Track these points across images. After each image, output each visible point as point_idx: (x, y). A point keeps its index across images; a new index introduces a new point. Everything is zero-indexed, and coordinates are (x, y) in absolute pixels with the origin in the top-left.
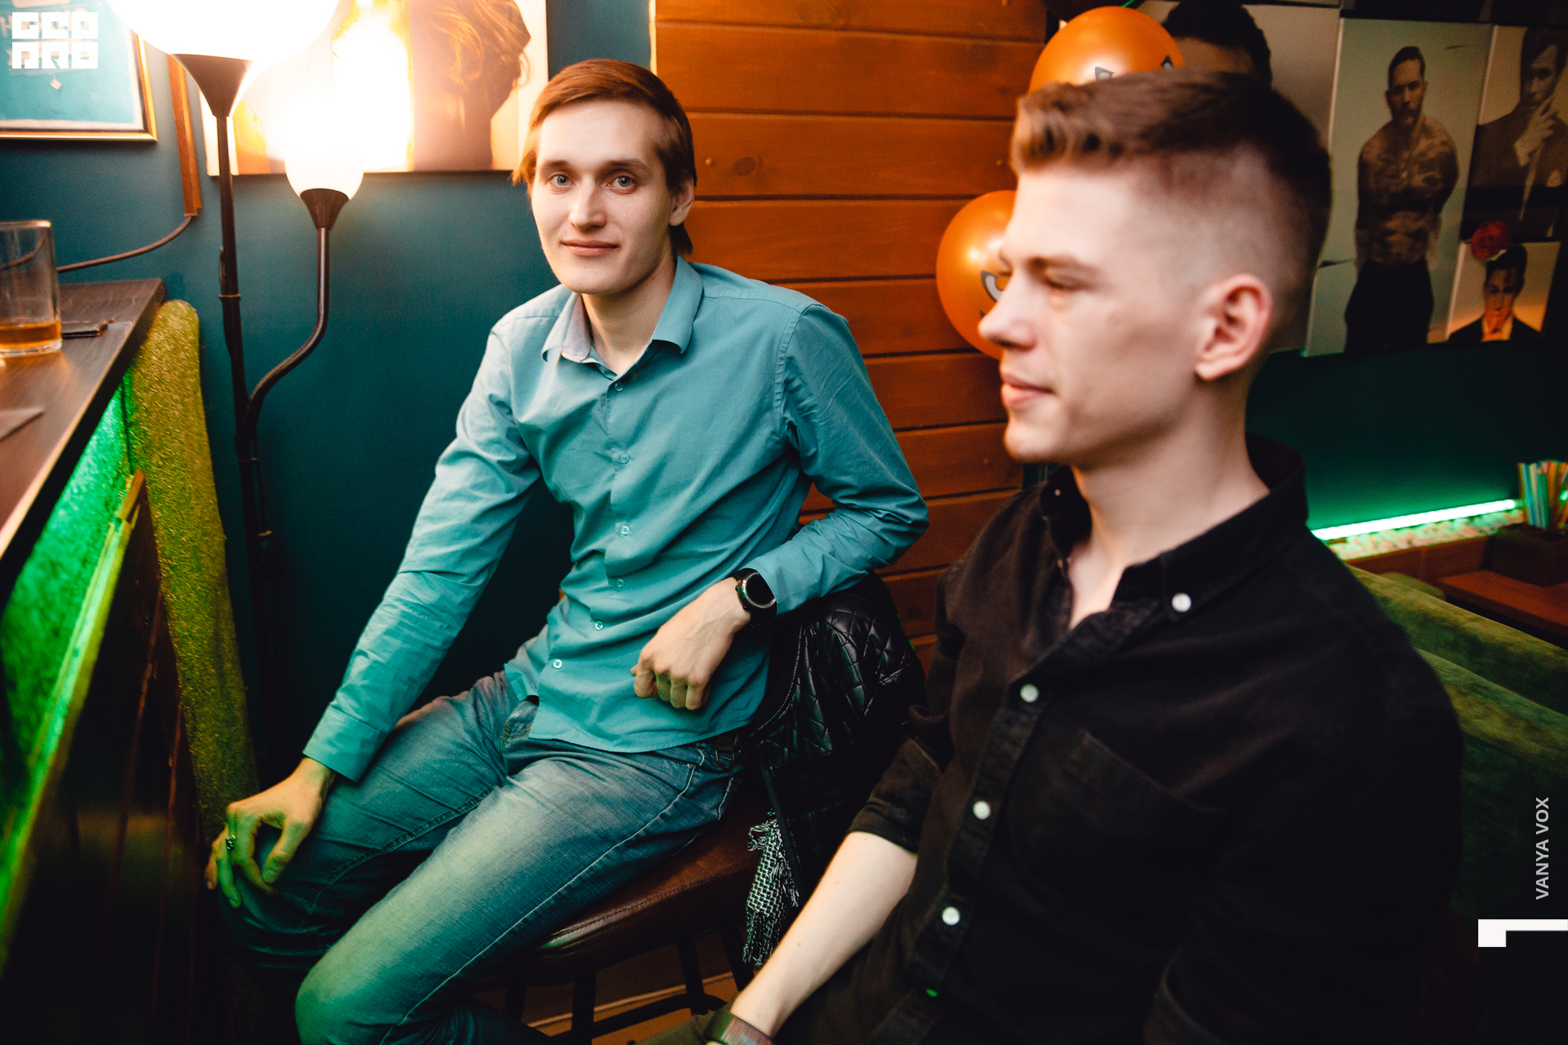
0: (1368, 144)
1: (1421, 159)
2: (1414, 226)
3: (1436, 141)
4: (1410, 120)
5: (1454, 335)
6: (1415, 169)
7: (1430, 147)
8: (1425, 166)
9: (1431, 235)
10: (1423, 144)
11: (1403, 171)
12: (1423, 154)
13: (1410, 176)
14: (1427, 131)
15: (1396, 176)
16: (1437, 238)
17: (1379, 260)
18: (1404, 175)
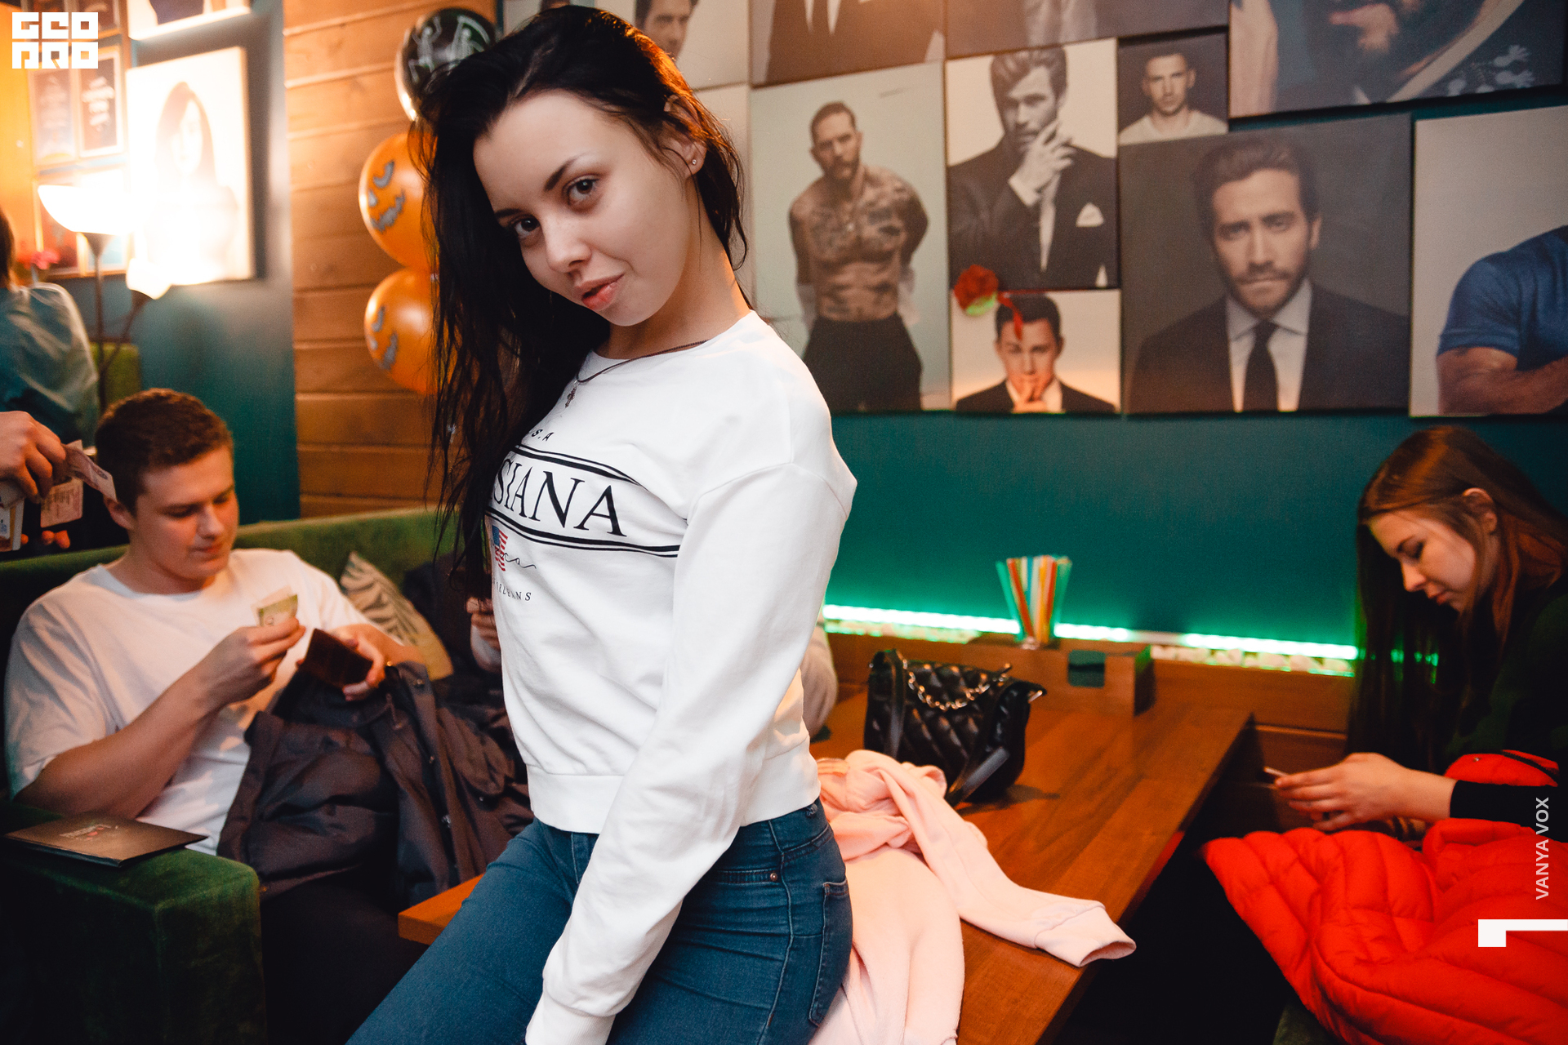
0: (799, 202)
1: (871, 209)
2: (876, 279)
3: (888, 189)
4: (847, 172)
5: (963, 402)
6: (864, 219)
7: (880, 197)
8: (875, 216)
9: (902, 288)
10: (870, 194)
11: (848, 222)
12: (871, 204)
13: (858, 227)
14: (870, 180)
15: (840, 227)
16: (911, 290)
17: (834, 316)
18: (851, 227)
